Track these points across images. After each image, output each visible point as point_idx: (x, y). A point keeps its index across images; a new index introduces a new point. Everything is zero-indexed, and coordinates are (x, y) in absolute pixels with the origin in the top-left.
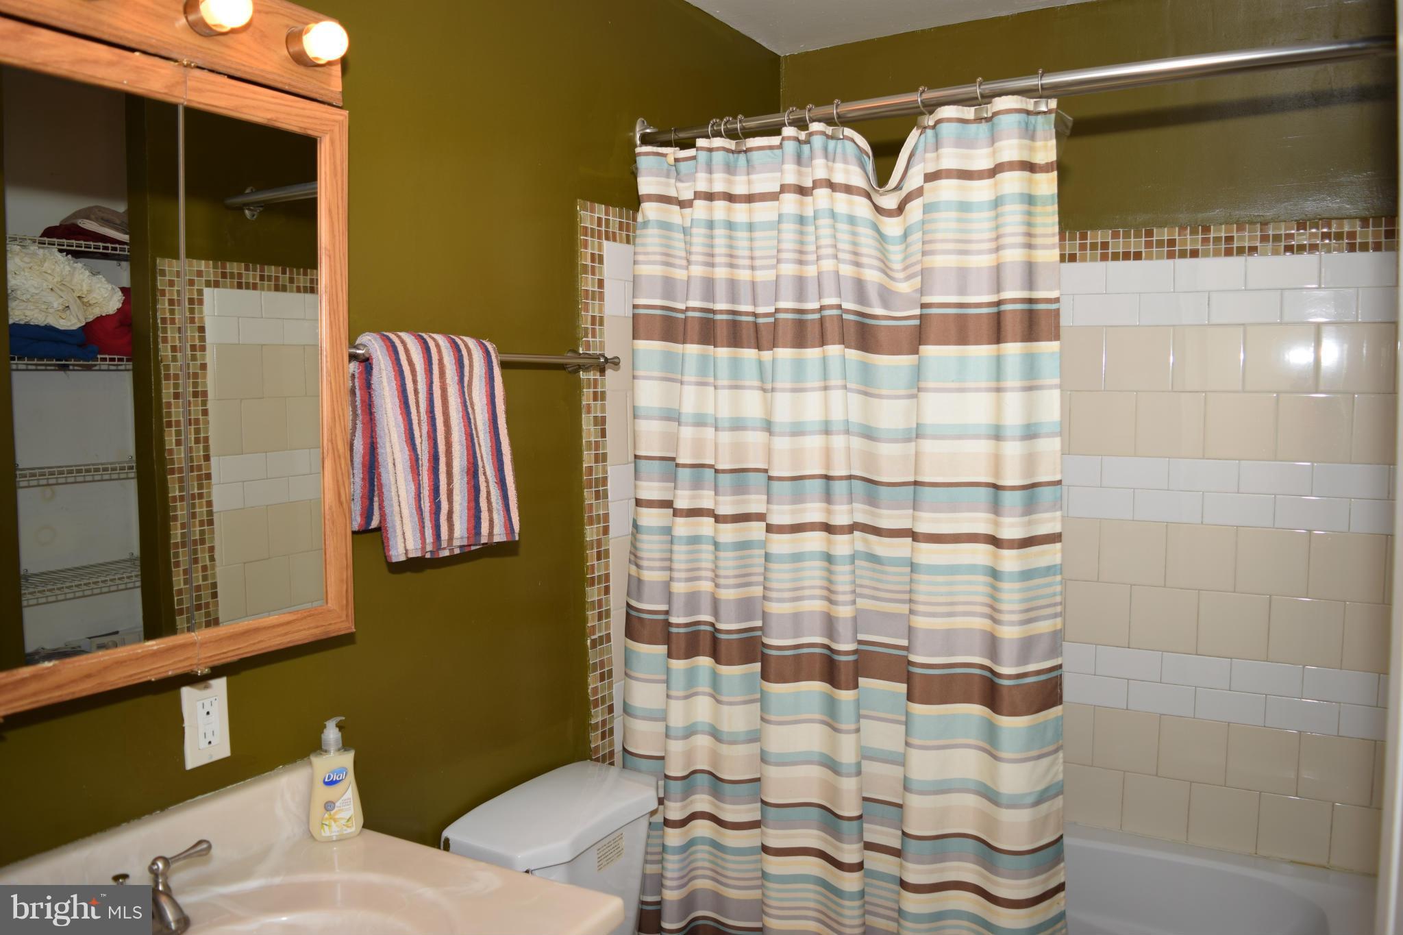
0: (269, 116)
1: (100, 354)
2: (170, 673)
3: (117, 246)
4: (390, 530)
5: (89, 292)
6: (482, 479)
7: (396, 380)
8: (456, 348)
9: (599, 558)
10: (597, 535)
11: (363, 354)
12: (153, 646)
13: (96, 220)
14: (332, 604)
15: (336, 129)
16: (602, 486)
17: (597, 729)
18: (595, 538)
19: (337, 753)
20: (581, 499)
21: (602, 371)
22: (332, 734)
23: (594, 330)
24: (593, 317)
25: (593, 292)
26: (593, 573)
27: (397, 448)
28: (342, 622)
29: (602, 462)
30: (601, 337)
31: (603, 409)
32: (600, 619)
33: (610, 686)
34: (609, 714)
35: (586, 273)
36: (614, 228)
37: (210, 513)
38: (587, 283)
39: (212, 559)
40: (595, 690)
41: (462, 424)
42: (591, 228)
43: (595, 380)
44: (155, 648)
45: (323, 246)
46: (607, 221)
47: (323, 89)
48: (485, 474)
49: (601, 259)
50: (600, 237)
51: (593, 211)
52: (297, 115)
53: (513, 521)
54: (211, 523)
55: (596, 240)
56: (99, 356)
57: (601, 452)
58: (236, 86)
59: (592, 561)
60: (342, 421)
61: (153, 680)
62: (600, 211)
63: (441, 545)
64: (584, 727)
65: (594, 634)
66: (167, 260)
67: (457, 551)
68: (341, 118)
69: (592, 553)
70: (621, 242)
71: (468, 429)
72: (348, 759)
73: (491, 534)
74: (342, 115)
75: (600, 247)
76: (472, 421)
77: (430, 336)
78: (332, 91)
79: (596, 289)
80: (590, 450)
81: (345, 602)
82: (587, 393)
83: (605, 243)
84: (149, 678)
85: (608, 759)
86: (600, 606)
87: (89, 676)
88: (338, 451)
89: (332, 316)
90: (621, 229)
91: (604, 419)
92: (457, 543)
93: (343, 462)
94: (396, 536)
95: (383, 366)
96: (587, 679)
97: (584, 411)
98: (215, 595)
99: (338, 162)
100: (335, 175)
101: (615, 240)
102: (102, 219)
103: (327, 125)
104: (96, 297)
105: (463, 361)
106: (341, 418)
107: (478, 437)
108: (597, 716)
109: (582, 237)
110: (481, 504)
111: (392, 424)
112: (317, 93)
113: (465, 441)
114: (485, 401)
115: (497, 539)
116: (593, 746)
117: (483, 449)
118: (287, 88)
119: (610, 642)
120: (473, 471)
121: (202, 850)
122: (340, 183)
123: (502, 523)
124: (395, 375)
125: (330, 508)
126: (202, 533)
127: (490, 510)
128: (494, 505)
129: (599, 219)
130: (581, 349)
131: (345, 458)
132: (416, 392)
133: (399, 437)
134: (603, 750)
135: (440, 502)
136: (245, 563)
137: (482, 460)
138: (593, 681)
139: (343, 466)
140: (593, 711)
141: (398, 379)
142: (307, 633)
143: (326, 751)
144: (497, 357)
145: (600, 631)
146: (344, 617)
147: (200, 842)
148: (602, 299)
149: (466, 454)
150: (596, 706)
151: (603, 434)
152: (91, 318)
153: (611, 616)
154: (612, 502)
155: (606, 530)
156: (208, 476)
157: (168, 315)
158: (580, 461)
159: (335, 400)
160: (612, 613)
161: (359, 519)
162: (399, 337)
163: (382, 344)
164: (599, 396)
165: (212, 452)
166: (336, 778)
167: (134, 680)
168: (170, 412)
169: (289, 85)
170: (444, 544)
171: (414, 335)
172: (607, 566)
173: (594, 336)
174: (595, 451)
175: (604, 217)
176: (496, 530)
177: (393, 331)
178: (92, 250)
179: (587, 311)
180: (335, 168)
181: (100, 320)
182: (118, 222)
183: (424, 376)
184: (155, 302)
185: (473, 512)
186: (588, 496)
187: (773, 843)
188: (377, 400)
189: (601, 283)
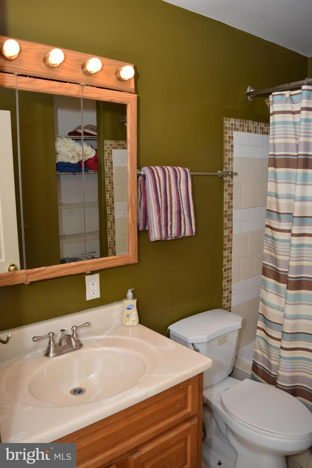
0: (110, 99)
1: (90, 170)
2: (79, 272)
3: (95, 137)
4: (150, 231)
5: (86, 151)
6: (182, 215)
7: (153, 182)
8: (175, 171)
9: (228, 241)
10: (228, 233)
11: (143, 174)
12: (73, 264)
13: (89, 129)
14: (130, 254)
15: (133, 101)
16: (231, 217)
17: (225, 299)
18: (227, 234)
19: (131, 300)
20: (223, 221)
21: (232, 177)
22: (130, 294)
23: (229, 163)
24: (229, 158)
25: (229, 149)
26: (226, 246)
27: (153, 205)
28: (133, 259)
29: (231, 208)
30: (232, 165)
31: (232, 190)
32: (228, 262)
33: (231, 285)
34: (230, 294)
35: (227, 143)
36: (238, 126)
37: (114, 219)
38: (227, 146)
39: (114, 233)
40: (225, 286)
41: (176, 197)
42: (229, 127)
43: (229, 180)
44: (74, 265)
45: (128, 139)
46: (235, 124)
47: (128, 88)
48: (183, 213)
49: (232, 138)
50: (232, 130)
51: (229, 121)
52: (119, 98)
53: (193, 229)
54: (114, 222)
55: (231, 131)
56: (89, 171)
57: (230, 205)
58: (99, 90)
59: (226, 242)
60: (134, 196)
61: (74, 274)
62: (232, 121)
63: (168, 236)
64: (221, 297)
65: (226, 267)
66: (107, 141)
67: (174, 238)
68: (134, 97)
69: (226, 240)
70: (240, 131)
71: (178, 198)
72: (134, 302)
73: (185, 233)
74: (134, 96)
75: (232, 133)
76: (180, 196)
77: (166, 167)
78: (131, 88)
79: (230, 148)
80: (226, 204)
81: (134, 253)
82: (226, 184)
83: (234, 132)
84: (72, 274)
85: (229, 309)
86: (228, 257)
87: (54, 272)
88: (133, 206)
89: (131, 162)
90: (240, 126)
91: (232, 194)
92: (173, 236)
93: (134, 209)
94: (152, 233)
95: (149, 178)
96: (222, 282)
97: (224, 191)
98: (115, 245)
99: (133, 112)
100: (132, 116)
101: (238, 131)
102: (90, 129)
103: (129, 100)
104: (87, 153)
105: (177, 175)
106: (134, 195)
107: (182, 201)
108: (225, 294)
109: (225, 130)
110: (182, 223)
111: (151, 196)
112: (126, 89)
113: (177, 202)
114: (185, 188)
115: (187, 235)
116: (223, 304)
117: (184, 204)
118: (116, 89)
119: (231, 270)
120: (179, 212)
121: (87, 325)
122: (134, 119)
123: (189, 230)
124: (153, 181)
125: (130, 223)
126: (111, 225)
127: (185, 225)
128: (186, 223)
129: (232, 124)
130: (224, 169)
131: (135, 208)
132: (160, 186)
133: (154, 201)
134: (227, 305)
135: (168, 222)
136: (124, 235)
137: (183, 208)
138: (224, 282)
139: (134, 210)
140: (224, 292)
141: (154, 182)
142: (122, 262)
143: (128, 299)
144: (190, 173)
145: (228, 266)
146: (134, 258)
147: (87, 323)
148: (232, 151)
149: (177, 206)
150: (225, 291)
151: (232, 199)
152: (87, 159)
153: (232, 261)
154: (234, 222)
155: (231, 232)
156: (113, 208)
157: (107, 158)
158: (223, 208)
159: (132, 189)
160: (233, 260)
161: (142, 227)
162: (155, 168)
163: (149, 170)
164: (231, 186)
165: (114, 201)
166: (130, 307)
167: (68, 274)
168: (108, 188)
169: (117, 88)
170: (169, 236)
171: (160, 167)
172: (231, 244)
173: (229, 165)
174: (228, 204)
175: (234, 123)
176: (187, 231)
177: (153, 166)
178: (87, 138)
179: (227, 156)
180: (132, 114)
181: (89, 159)
182: (95, 129)
183: (163, 181)
184: (103, 154)
185: (179, 226)
186: (225, 220)
187: (284, 346)
188: (147, 189)
189: (232, 146)
